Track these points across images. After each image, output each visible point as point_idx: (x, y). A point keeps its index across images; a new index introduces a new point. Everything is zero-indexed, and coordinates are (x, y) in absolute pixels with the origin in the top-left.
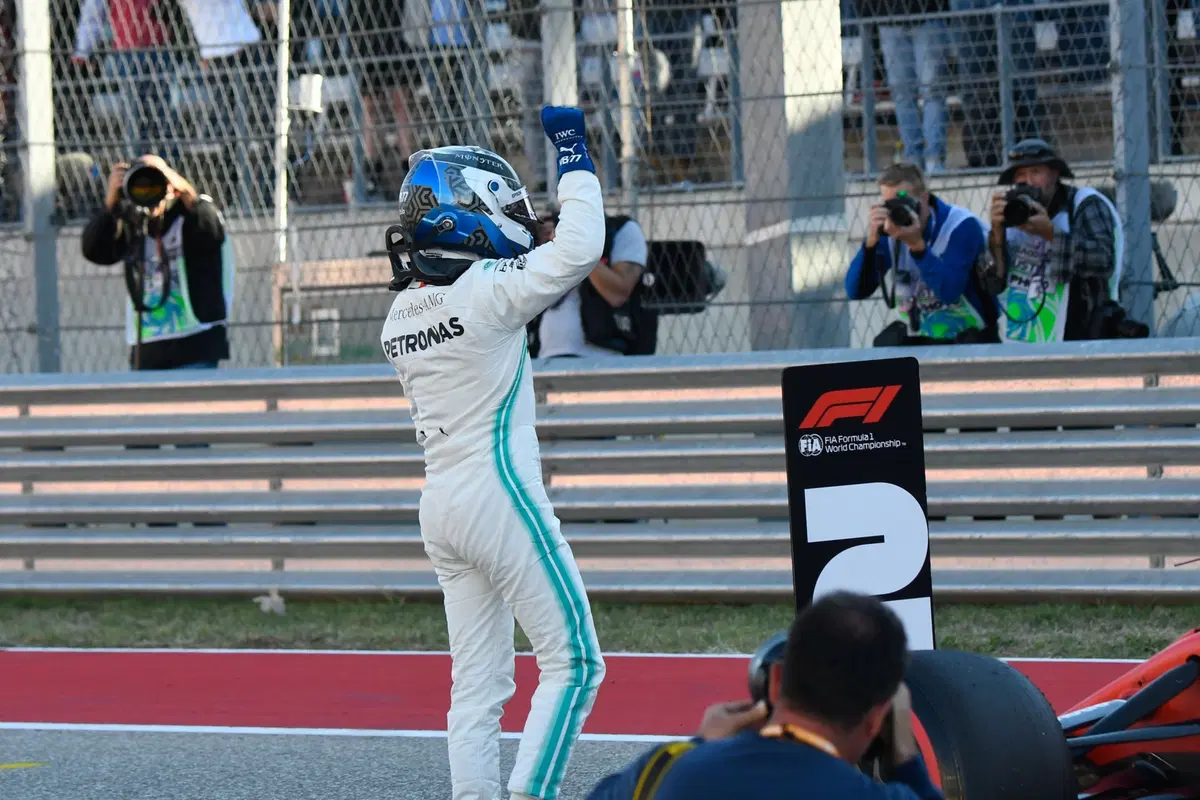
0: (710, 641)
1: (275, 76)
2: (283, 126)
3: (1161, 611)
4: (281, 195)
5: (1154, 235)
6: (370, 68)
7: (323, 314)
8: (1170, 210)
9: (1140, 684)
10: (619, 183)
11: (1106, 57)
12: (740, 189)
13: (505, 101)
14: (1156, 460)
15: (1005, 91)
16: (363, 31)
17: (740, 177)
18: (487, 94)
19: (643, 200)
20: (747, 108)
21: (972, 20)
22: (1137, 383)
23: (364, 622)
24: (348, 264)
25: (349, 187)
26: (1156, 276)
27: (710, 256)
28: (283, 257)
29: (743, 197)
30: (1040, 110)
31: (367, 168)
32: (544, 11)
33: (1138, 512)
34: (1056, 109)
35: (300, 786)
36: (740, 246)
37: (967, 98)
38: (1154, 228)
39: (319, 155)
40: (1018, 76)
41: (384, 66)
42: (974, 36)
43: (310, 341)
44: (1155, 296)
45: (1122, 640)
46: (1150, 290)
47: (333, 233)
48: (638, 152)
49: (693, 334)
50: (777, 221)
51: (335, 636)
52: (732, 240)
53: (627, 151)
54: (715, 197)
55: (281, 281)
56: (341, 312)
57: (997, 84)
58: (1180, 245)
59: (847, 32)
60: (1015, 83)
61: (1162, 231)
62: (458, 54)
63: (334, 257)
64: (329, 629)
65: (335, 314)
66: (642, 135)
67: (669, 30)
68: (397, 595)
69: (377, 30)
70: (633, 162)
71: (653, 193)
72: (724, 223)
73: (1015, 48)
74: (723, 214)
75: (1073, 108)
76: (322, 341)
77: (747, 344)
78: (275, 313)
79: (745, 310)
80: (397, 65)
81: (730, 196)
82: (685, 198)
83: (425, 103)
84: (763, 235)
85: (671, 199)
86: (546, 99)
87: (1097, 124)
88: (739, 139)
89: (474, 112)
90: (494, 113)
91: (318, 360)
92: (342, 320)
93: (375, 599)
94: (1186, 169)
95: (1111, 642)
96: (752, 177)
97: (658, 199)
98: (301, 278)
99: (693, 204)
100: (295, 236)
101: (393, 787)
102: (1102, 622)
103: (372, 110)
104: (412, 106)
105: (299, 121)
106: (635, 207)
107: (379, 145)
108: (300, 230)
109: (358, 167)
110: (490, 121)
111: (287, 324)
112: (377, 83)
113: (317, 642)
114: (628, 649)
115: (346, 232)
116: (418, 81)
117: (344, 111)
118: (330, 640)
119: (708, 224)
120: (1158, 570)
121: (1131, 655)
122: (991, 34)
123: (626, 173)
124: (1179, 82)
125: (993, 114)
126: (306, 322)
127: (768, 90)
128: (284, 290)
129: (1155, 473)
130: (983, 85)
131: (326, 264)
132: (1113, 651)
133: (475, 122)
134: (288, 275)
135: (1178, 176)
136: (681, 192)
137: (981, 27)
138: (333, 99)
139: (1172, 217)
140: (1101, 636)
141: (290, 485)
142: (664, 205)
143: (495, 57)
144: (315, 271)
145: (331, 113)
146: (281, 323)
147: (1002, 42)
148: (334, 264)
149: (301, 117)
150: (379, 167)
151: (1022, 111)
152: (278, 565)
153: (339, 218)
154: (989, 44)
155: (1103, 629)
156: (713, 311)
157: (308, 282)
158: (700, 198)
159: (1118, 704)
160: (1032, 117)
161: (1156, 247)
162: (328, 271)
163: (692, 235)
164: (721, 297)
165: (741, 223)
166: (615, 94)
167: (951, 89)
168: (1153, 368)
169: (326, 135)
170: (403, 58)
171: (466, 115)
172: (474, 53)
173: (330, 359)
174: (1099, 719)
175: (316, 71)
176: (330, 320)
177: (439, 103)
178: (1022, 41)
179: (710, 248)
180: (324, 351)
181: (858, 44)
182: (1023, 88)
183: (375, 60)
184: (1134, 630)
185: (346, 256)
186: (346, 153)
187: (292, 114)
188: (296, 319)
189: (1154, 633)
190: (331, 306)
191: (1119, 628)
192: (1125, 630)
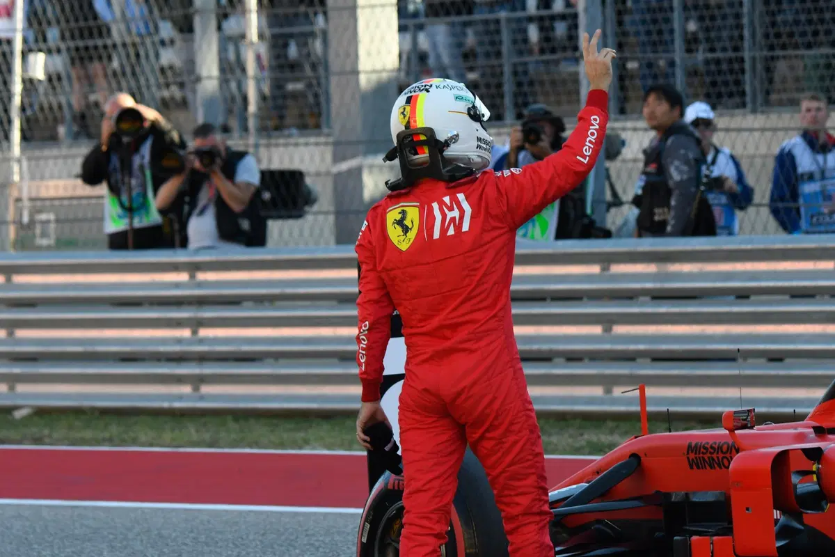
0: (306, 442)
1: (12, 53)
2: (17, 88)
3: (610, 424)
4: (16, 135)
5: (607, 170)
6: (77, 49)
7: (43, 217)
8: (618, 153)
9: (598, 473)
10: (245, 129)
11: (576, 48)
12: (328, 135)
13: (169, 73)
14: (608, 321)
15: (507, 70)
16: (73, 24)
17: (329, 126)
18: (157, 68)
19: (263, 142)
20: (334, 80)
21: (486, 22)
22: (595, 269)
23: (71, 428)
24: (61, 183)
25: (62, 130)
26: (608, 196)
27: (308, 181)
28: (16, 178)
29: (331, 140)
30: (531, 83)
31: (74, 118)
32: (197, 11)
33: (595, 357)
34: (542, 83)
35: (26, 539)
36: (328, 173)
37: (483, 75)
38: (608, 164)
39: (42, 109)
40: (516, 60)
41: (87, 48)
42: (487, 32)
43: (34, 236)
44: (608, 210)
45: (583, 443)
46: (604, 207)
47: (51, 162)
48: (260, 109)
49: (296, 233)
50: (353, 156)
51: (50, 436)
52: (323, 169)
53: (252, 108)
54: (312, 140)
55: (15, 194)
56: (57, 215)
57: (501, 66)
58: (624, 175)
59: (402, 29)
60: (515, 65)
61: (613, 166)
62: (138, 40)
63: (52, 177)
64: (46, 432)
65: (52, 217)
66: (263, 98)
67: (281, 26)
68: (93, 410)
69: (82, 24)
70: (256, 116)
71: (269, 137)
72: (317, 159)
73: (515, 42)
74: (316, 151)
75: (553, 83)
76: (44, 234)
77: (332, 240)
78: (10, 216)
79: (331, 218)
80: (96, 48)
81: (322, 139)
82: (292, 141)
83: (115, 74)
84: (344, 166)
85: (281, 141)
86: (198, 70)
87: (569, 93)
88: (328, 100)
89: (147, 80)
90: (161, 80)
91: (40, 248)
92: (57, 221)
93: (78, 412)
94: (629, 124)
95: (577, 445)
96: (337, 127)
97: (273, 141)
98: (30, 192)
99: (296, 145)
100: (25, 163)
101: (89, 540)
102: (571, 431)
103: (79, 79)
104: (106, 75)
105: (28, 85)
106: (257, 146)
107: (83, 103)
108: (29, 159)
109: (68, 116)
110: (159, 87)
111: (19, 223)
112: (81, 59)
113: (38, 441)
114: (251, 446)
115: (60, 162)
116: (110, 58)
117: (59, 78)
118: (47, 440)
119: (307, 158)
120: (608, 396)
121: (590, 454)
122: (498, 32)
123: (251, 123)
124: (624, 66)
125: (499, 86)
126: (32, 222)
127: (348, 68)
128: (18, 200)
129: (608, 330)
130: (493, 67)
131: (45, 183)
132: (577, 451)
133: (148, 87)
134: (20, 190)
135: (624, 129)
136: (290, 136)
137: (492, 27)
138: (51, 69)
139: (620, 158)
140: (570, 440)
141: (21, 333)
142: (277, 145)
143: (163, 43)
144: (38, 188)
145: (50, 79)
146: (14, 222)
147: (506, 36)
148: (51, 183)
149: (29, 84)
150: (83, 117)
151: (519, 84)
152: (12, 388)
153: (55, 152)
154: (496, 38)
155: (571, 436)
156: (309, 218)
157: (34, 195)
158: (302, 140)
159: (581, 487)
160: (526, 88)
161: (608, 177)
162: (47, 188)
163: (296, 165)
164: (316, 208)
165: (329, 157)
166: (244, 70)
167: (471, 69)
168: (606, 260)
169: (46, 94)
170: (100, 43)
171: (142, 81)
172: (148, 41)
173: (48, 248)
174: (568, 497)
175: (40, 50)
176: (48, 222)
177: (124, 74)
178: (519, 37)
179: (309, 174)
180: (45, 242)
181: (408, 37)
182: (520, 69)
183: (81, 44)
184: (591, 436)
185: (60, 177)
186: (60, 107)
187: (24, 81)
188: (26, 219)
189: (605, 438)
190: (48, 212)
191: (582, 435)
192: (586, 436)
